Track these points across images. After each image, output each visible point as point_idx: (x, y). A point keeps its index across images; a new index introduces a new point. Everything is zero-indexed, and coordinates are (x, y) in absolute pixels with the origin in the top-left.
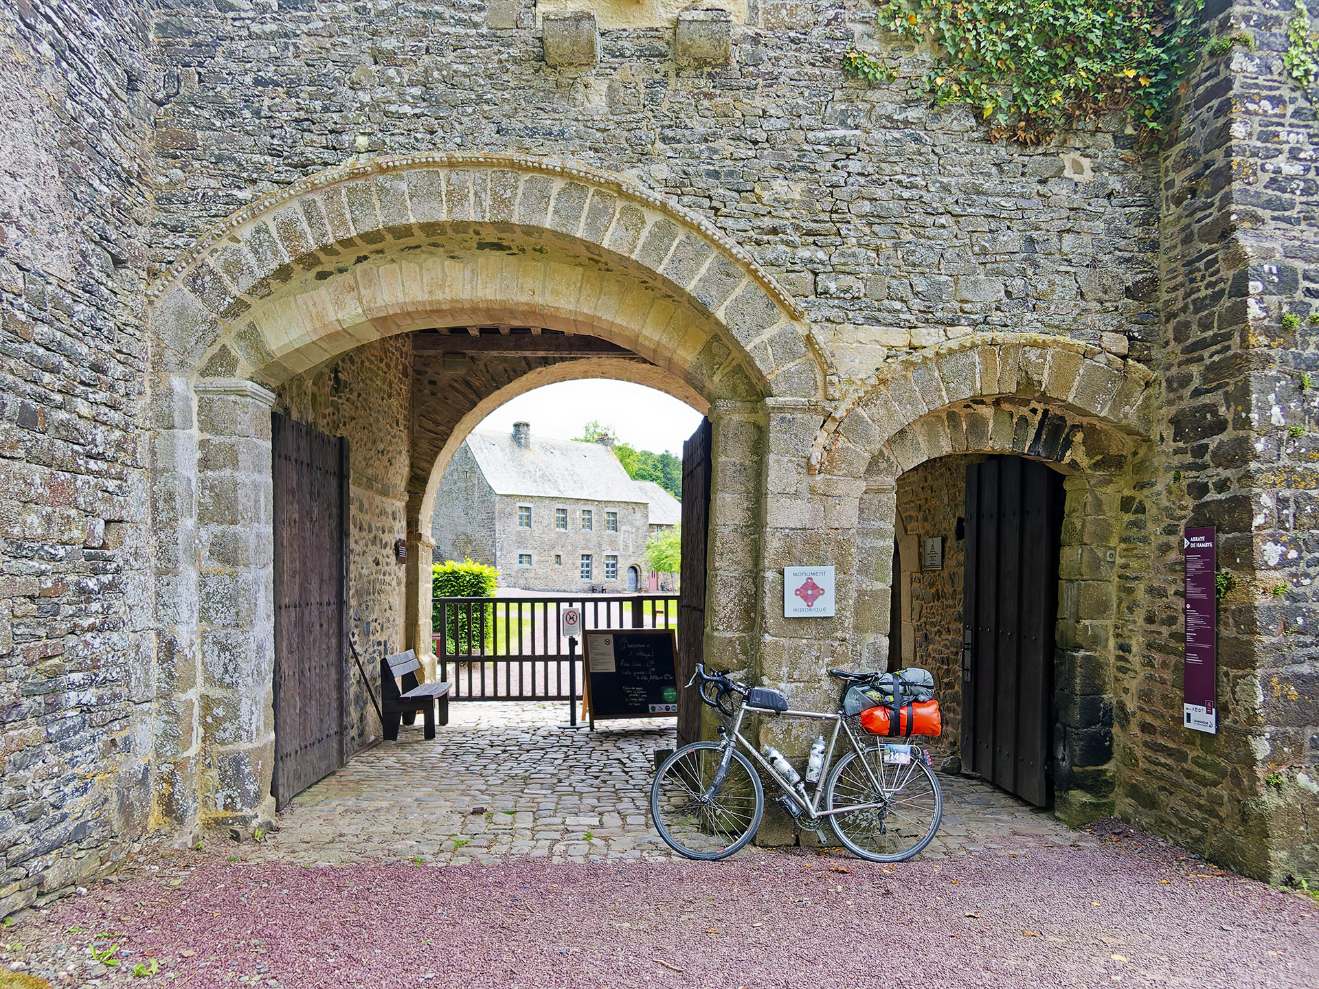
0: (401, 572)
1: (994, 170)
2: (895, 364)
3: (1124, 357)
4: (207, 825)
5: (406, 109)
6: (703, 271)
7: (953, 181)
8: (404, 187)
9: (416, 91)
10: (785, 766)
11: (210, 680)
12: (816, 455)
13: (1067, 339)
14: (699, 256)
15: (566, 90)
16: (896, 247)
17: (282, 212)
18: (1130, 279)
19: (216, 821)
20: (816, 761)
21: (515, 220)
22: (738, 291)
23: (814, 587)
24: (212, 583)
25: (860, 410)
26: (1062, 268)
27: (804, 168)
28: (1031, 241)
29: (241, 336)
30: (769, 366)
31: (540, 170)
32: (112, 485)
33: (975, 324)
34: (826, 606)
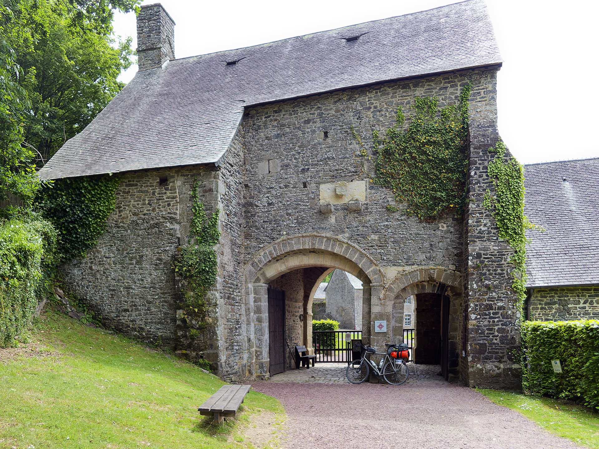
0: (302, 324)
1: (422, 229)
2: (399, 275)
3: (454, 271)
4: (257, 377)
5: (293, 225)
6: (356, 256)
7: (412, 232)
8: (293, 242)
9: (295, 221)
10: (374, 364)
11: (257, 347)
12: (381, 296)
13: (440, 267)
14: (355, 253)
15: (326, 218)
16: (399, 248)
17: (269, 249)
18: (456, 252)
19: (259, 376)
20: (381, 364)
21: (316, 248)
22: (364, 260)
23: (382, 325)
24: (257, 326)
25: (391, 286)
26: (439, 251)
27: (378, 232)
28: (431, 245)
29: (261, 274)
30: (371, 277)
31: (321, 237)
32: (239, 307)
33: (418, 265)
34: (384, 330)
